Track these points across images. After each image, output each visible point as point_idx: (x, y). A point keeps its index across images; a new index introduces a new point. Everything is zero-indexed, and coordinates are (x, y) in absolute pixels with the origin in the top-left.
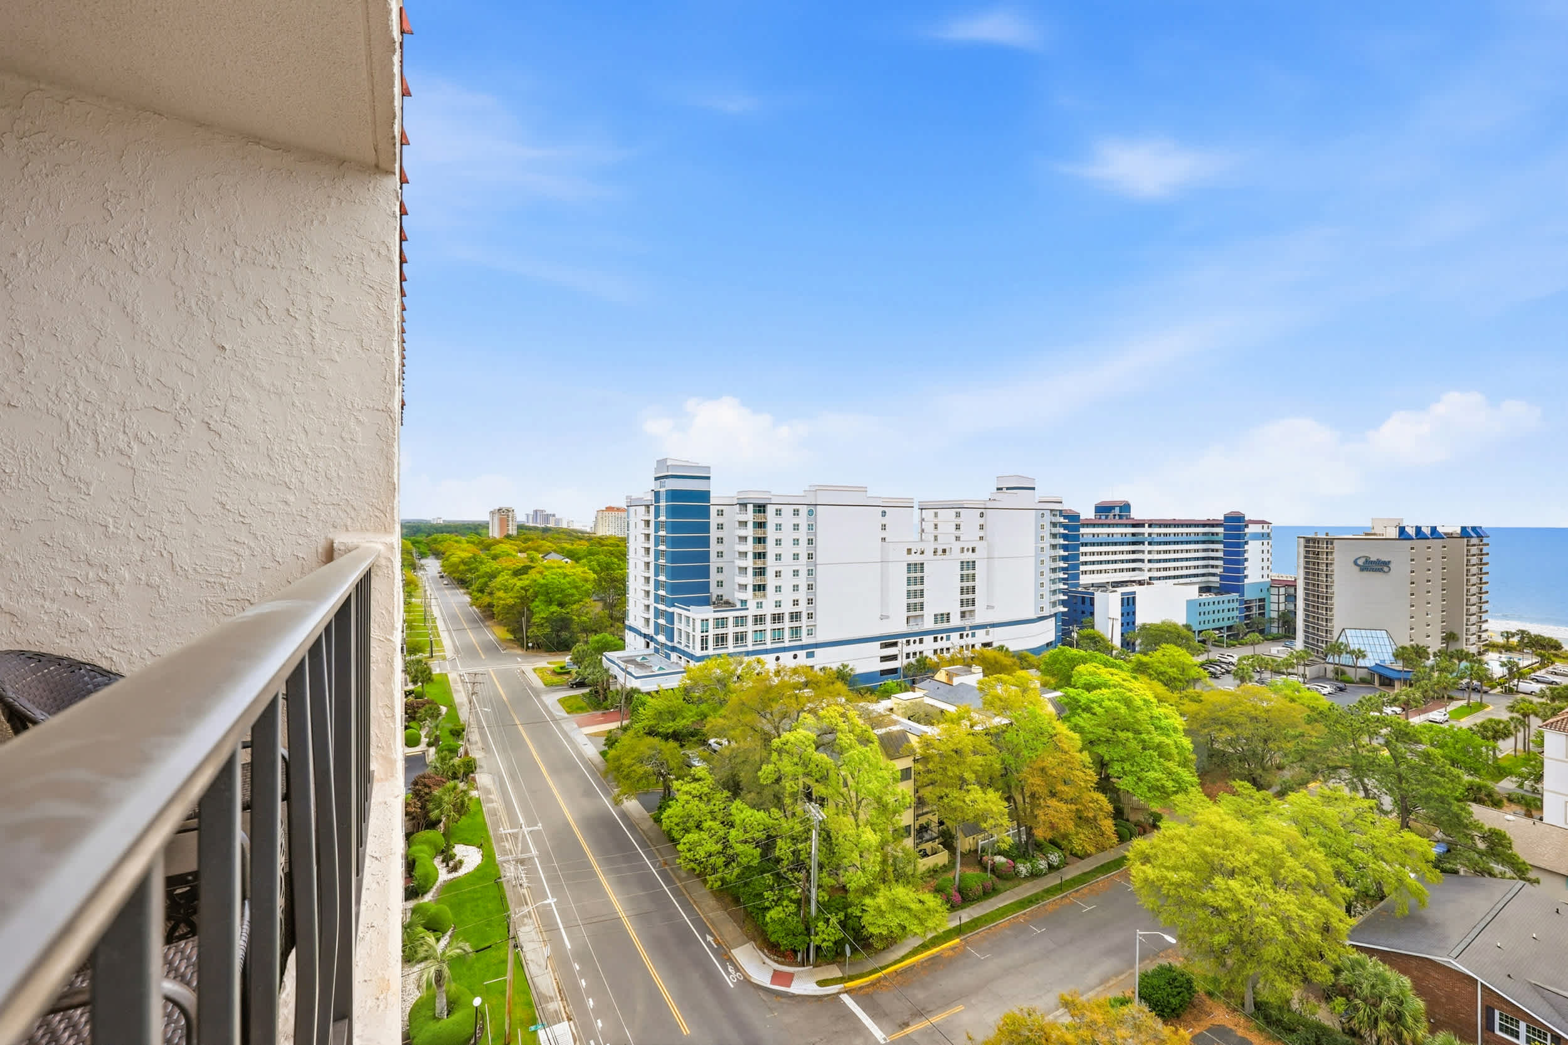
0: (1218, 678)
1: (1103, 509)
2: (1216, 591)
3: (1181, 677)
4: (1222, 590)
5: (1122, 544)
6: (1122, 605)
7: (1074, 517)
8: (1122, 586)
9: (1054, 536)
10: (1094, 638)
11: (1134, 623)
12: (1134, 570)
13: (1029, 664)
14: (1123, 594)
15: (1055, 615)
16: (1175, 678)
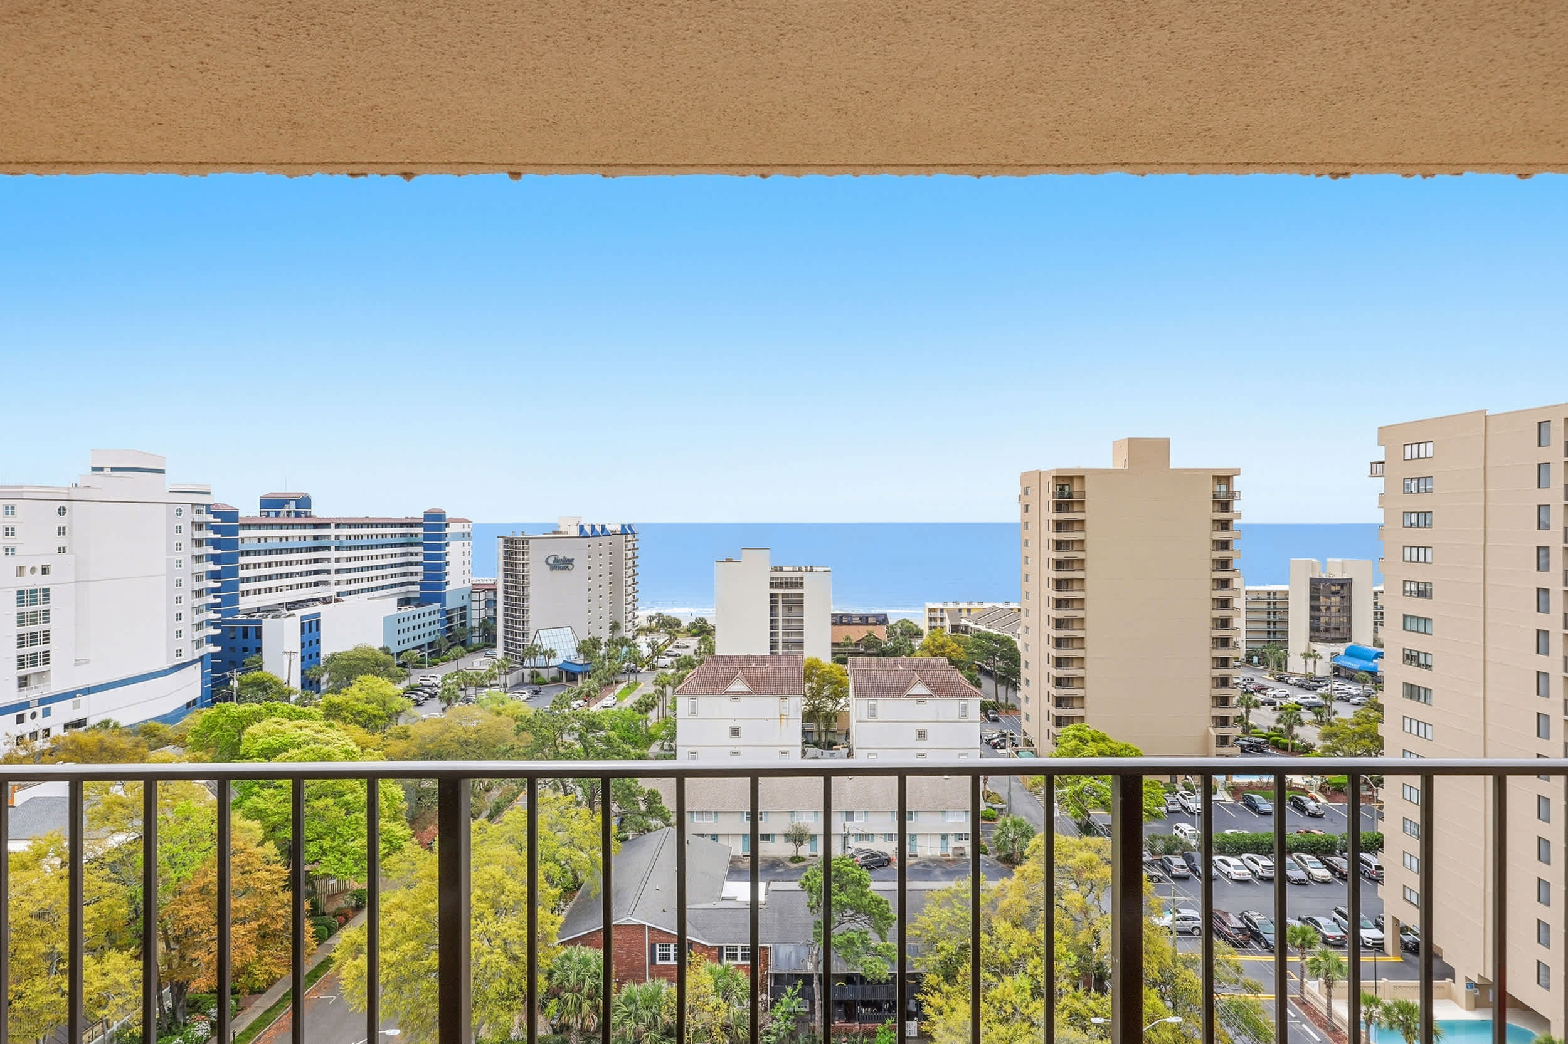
0: (421, 705)
1: (270, 504)
2: (416, 603)
3: (381, 712)
4: (422, 601)
5: (300, 550)
6: (303, 632)
7: (232, 515)
8: (301, 607)
9: (198, 542)
10: (263, 682)
11: (318, 654)
12: (316, 584)
13: (161, 740)
14: (302, 618)
15: (201, 658)
16: (375, 716)
